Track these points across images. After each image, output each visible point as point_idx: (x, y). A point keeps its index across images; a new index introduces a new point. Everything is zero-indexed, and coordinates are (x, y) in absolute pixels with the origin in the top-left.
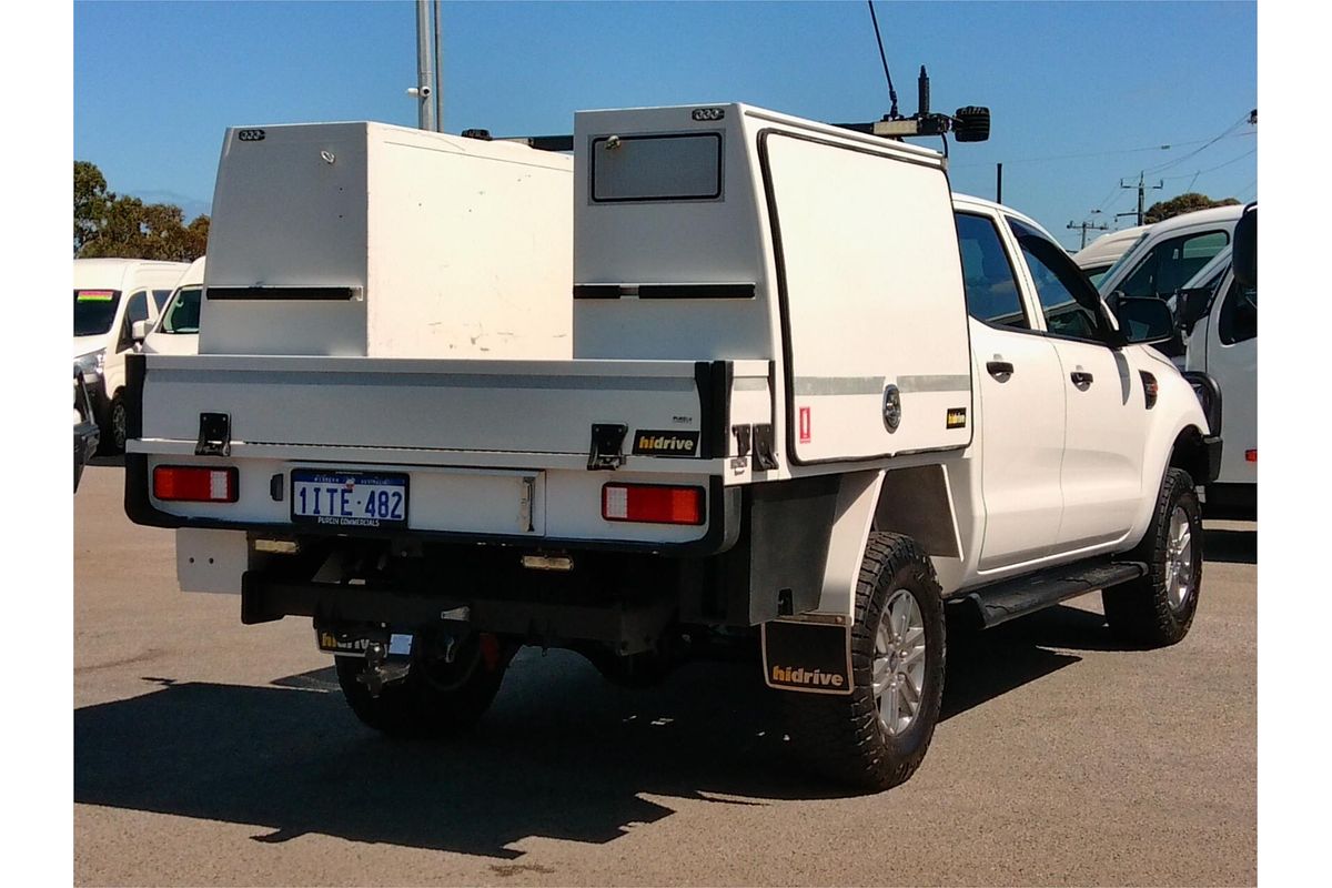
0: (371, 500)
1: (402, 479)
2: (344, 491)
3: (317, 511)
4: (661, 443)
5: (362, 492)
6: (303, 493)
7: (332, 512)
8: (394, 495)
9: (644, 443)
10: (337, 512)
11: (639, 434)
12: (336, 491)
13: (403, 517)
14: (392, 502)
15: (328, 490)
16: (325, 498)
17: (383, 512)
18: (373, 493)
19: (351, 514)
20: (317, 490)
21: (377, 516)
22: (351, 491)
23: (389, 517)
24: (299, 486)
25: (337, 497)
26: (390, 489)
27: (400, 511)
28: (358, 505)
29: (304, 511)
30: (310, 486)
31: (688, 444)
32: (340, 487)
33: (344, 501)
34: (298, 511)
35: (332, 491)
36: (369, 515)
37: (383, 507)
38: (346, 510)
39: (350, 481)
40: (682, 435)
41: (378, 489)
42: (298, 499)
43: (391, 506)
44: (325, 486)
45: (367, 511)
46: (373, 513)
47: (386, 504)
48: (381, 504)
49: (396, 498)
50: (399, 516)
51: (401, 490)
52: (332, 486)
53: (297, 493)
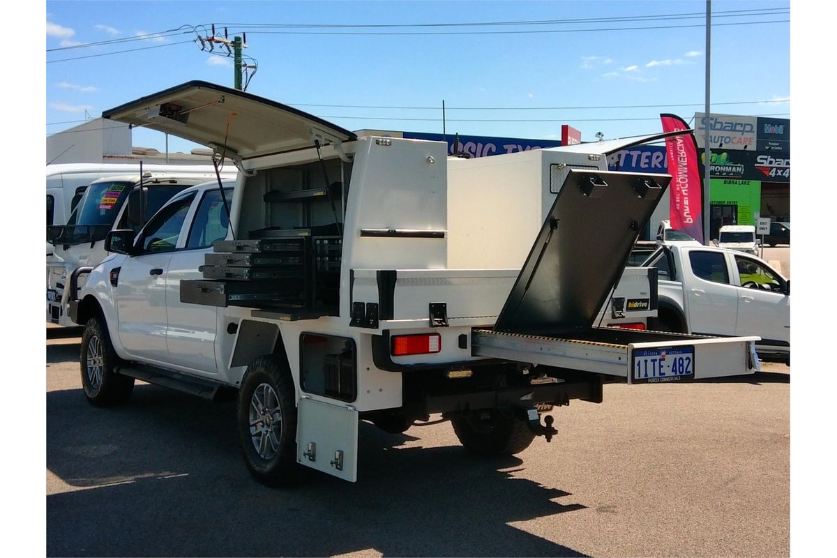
0: (675, 364)
1: (691, 349)
2: (660, 360)
3: (646, 375)
4: (636, 305)
5: (669, 359)
6: (639, 365)
7: (654, 375)
8: (686, 359)
9: (630, 305)
10: (657, 374)
11: (629, 301)
12: (656, 360)
13: (692, 372)
14: (686, 363)
15: (652, 360)
16: (650, 364)
17: (681, 370)
18: (675, 359)
19: (664, 374)
20: (646, 361)
21: (678, 374)
22: (664, 360)
23: (684, 373)
24: (637, 359)
25: (657, 364)
26: (684, 356)
27: (690, 369)
28: (668, 368)
29: (639, 376)
30: (642, 359)
31: (645, 304)
32: (658, 357)
33: (661, 367)
35: (654, 361)
36: (673, 374)
37: (681, 368)
38: (662, 372)
39: (663, 353)
40: (643, 301)
41: (678, 356)
42: (637, 368)
43: (685, 366)
44: (649, 358)
45: (673, 371)
46: (675, 371)
47: (682, 365)
48: (680, 365)
49: (688, 361)
50: (690, 372)
51: (690, 355)
52: (654, 357)
53: (636, 363)
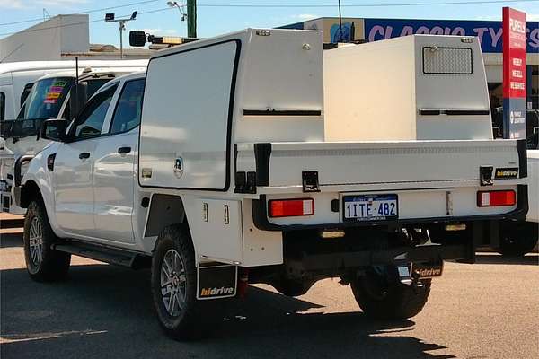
0: (381, 208)
1: (395, 197)
2: (368, 204)
4: (505, 173)
5: (376, 204)
6: (349, 207)
7: (363, 215)
9: (499, 173)
10: (365, 215)
11: (497, 170)
12: (364, 205)
13: (396, 214)
14: (391, 207)
15: (360, 205)
16: (359, 208)
17: (387, 212)
18: (381, 204)
19: (372, 214)
20: (355, 205)
21: (384, 214)
22: (371, 204)
23: (389, 215)
24: (347, 204)
25: (365, 207)
26: (389, 202)
27: (395, 211)
28: (375, 211)
29: (350, 215)
30: (352, 204)
31: (515, 173)
32: (366, 203)
33: (368, 209)
34: (347, 216)
35: (362, 205)
36: (380, 215)
38: (369, 213)
39: (371, 200)
40: (513, 170)
41: (384, 202)
42: (347, 210)
43: (390, 209)
44: (358, 203)
45: (379, 213)
46: (382, 213)
47: (387, 209)
48: (385, 209)
49: (392, 205)
50: (394, 214)
51: (394, 202)
52: (362, 203)
53: (346, 207)
